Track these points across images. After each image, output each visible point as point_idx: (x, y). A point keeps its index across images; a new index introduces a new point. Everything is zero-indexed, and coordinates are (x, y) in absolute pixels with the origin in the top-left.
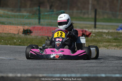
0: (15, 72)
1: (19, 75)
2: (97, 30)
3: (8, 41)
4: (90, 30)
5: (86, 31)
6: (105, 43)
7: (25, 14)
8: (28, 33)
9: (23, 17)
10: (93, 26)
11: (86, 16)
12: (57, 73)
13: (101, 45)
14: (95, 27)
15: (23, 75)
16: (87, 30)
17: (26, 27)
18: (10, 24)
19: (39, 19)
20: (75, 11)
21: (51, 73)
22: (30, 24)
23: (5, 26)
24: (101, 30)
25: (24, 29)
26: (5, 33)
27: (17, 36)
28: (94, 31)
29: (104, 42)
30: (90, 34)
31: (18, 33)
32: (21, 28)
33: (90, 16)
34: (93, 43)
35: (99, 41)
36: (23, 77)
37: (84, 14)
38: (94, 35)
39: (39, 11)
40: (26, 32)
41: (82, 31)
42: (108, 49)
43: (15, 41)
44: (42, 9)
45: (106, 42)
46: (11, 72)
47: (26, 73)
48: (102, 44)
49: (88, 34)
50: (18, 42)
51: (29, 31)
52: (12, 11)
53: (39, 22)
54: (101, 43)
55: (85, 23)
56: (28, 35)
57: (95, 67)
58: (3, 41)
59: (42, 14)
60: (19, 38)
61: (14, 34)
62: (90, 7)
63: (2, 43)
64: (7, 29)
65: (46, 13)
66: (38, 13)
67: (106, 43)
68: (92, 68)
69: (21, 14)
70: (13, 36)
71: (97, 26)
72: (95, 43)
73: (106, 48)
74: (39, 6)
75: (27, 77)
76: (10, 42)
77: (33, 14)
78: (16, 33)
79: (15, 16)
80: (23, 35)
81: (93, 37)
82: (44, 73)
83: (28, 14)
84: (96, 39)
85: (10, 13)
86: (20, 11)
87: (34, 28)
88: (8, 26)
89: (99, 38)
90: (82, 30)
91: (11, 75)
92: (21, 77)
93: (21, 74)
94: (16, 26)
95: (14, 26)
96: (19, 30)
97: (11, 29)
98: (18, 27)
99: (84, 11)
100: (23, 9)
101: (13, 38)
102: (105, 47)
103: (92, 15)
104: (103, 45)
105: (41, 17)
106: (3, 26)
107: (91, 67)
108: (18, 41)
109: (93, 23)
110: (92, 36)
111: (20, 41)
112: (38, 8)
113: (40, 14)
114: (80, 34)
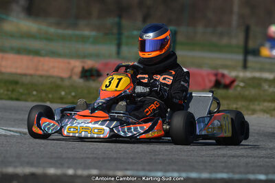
0: (62, 165)
1: (71, 172)
2: (249, 74)
3: (47, 95)
4: (233, 74)
5: (223, 75)
6: (266, 104)
7: (87, 33)
8: (92, 75)
9: (84, 39)
10: (241, 64)
11: (225, 41)
12: (157, 170)
13: (257, 108)
14: (245, 67)
15: (80, 172)
16: (226, 72)
17: (89, 63)
18: (54, 54)
19: (119, 45)
20: (200, 29)
21: (144, 170)
22: (97, 56)
23: (42, 59)
24: (257, 75)
25: (83, 68)
26: (41, 76)
27: (67, 83)
28: (241, 74)
29: (264, 101)
30: (233, 82)
31: (70, 77)
32: (77, 65)
33: (234, 41)
34: (239, 103)
35: (252, 100)
36: (80, 177)
37: (221, 35)
38: (242, 84)
39: (119, 26)
40: (88, 74)
41: (216, 75)
42: (272, 116)
43: (63, 93)
44: (125, 22)
45: (269, 101)
46: (53, 165)
47: (86, 167)
48: (259, 105)
49: (227, 81)
50: (69, 97)
51: (94, 73)
52: (58, 25)
53: (118, 53)
54: (256, 103)
56: (94, 80)
57: (243, 156)
58: (35, 93)
59: (126, 33)
60: (73, 87)
61: (62, 79)
62: (235, 20)
63: (33, 98)
64: (46, 67)
65: (135, 33)
66: (115, 31)
67: (270, 104)
68: (235, 159)
69: (77, 32)
70: (59, 82)
71: (249, 64)
72: (244, 103)
73: (268, 116)
74: (120, 17)
76: (50, 96)
77: (106, 34)
78: (65, 75)
79: (64, 38)
80: (81, 81)
81: (239, 89)
82: (127, 170)
83: (94, 33)
84: (247, 93)
85: (52, 30)
86: (74, 26)
87: (106, 65)
88: (47, 59)
89: (253, 92)
90: (214, 71)
91: (52, 171)
92: (75, 176)
93: (75, 169)
94: (66, 60)
95: (61, 60)
96: (72, 70)
97: (53, 67)
98: (69, 63)
99: (220, 29)
100: (82, 23)
101: (58, 87)
102: (267, 113)
103: (238, 40)
104: (261, 107)
105: (124, 40)
106: (37, 59)
107: (233, 156)
108: (70, 93)
109: (240, 57)
110: (238, 86)
111: (73, 94)
112: (116, 20)
113: (120, 34)
114: (210, 81)
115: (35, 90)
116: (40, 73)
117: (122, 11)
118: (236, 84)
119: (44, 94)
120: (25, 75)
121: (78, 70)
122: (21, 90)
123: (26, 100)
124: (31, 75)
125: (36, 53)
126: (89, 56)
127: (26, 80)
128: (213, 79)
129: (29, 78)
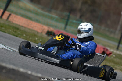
0: (27, 69)
1: (29, 72)
2: (118, 52)
3: (29, 37)
4: (112, 50)
5: (107, 50)
7: (54, 16)
8: (51, 34)
9: (52, 18)
10: (116, 47)
11: (112, 35)
13: (118, 67)
14: (118, 49)
15: (34, 74)
16: (109, 49)
17: (51, 29)
18: (37, 21)
19: (66, 25)
20: (103, 27)
22: (56, 27)
23: (31, 22)
25: (48, 30)
26: (29, 29)
27: (39, 35)
28: (115, 51)
30: (110, 53)
31: (42, 33)
32: (46, 29)
33: (116, 37)
34: (111, 63)
35: (117, 63)
36: (33, 76)
37: (111, 32)
38: (114, 56)
39: (69, 17)
40: (49, 33)
41: (104, 49)
43: (36, 39)
44: (71, 16)
46: (23, 67)
47: (37, 72)
48: (119, 66)
49: (108, 53)
50: (39, 41)
51: (52, 34)
52: (43, 9)
53: (65, 28)
54: (118, 65)
55: (109, 41)
56: (51, 37)
58: (24, 35)
59: (70, 20)
60: (42, 37)
61: (38, 33)
63: (23, 37)
64: (32, 26)
65: (74, 21)
66: (66, 18)
69: (50, 15)
70: (36, 33)
71: (120, 48)
72: (112, 64)
74: (70, 13)
75: (37, 77)
76: (31, 38)
77: (62, 19)
78: (40, 31)
79: (43, 15)
80: (46, 36)
81: (112, 57)
83: (57, 17)
84: (115, 60)
85: (40, 11)
86: (50, 11)
87: (59, 32)
88: (34, 22)
89: (118, 60)
90: (104, 47)
91: (22, 70)
92: (31, 75)
93: (32, 72)
94: (42, 25)
95: (40, 24)
96: (43, 30)
97: (36, 27)
98: (43, 27)
99: (111, 30)
100: (53, 11)
101: (35, 36)
102: (121, 71)
103: (118, 36)
104: (120, 68)
105: (69, 23)
106: (29, 21)
108: (40, 39)
109: (117, 44)
110: (112, 56)
111: (41, 40)
112: (68, 14)
113: (68, 20)
114: (101, 51)
115: (25, 34)
116: (29, 27)
117: (72, 11)
118: (111, 55)
119: (28, 37)
120: (23, 27)
121: (46, 30)
122: (19, 33)
123: (20, 37)
124: (25, 27)
125: (30, 19)
126: (52, 26)
127: (22, 29)
128: (102, 50)
129: (24, 28)
